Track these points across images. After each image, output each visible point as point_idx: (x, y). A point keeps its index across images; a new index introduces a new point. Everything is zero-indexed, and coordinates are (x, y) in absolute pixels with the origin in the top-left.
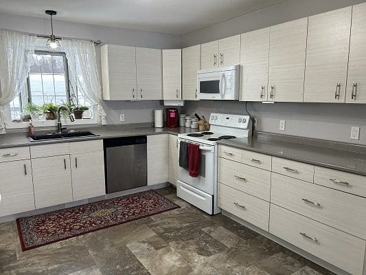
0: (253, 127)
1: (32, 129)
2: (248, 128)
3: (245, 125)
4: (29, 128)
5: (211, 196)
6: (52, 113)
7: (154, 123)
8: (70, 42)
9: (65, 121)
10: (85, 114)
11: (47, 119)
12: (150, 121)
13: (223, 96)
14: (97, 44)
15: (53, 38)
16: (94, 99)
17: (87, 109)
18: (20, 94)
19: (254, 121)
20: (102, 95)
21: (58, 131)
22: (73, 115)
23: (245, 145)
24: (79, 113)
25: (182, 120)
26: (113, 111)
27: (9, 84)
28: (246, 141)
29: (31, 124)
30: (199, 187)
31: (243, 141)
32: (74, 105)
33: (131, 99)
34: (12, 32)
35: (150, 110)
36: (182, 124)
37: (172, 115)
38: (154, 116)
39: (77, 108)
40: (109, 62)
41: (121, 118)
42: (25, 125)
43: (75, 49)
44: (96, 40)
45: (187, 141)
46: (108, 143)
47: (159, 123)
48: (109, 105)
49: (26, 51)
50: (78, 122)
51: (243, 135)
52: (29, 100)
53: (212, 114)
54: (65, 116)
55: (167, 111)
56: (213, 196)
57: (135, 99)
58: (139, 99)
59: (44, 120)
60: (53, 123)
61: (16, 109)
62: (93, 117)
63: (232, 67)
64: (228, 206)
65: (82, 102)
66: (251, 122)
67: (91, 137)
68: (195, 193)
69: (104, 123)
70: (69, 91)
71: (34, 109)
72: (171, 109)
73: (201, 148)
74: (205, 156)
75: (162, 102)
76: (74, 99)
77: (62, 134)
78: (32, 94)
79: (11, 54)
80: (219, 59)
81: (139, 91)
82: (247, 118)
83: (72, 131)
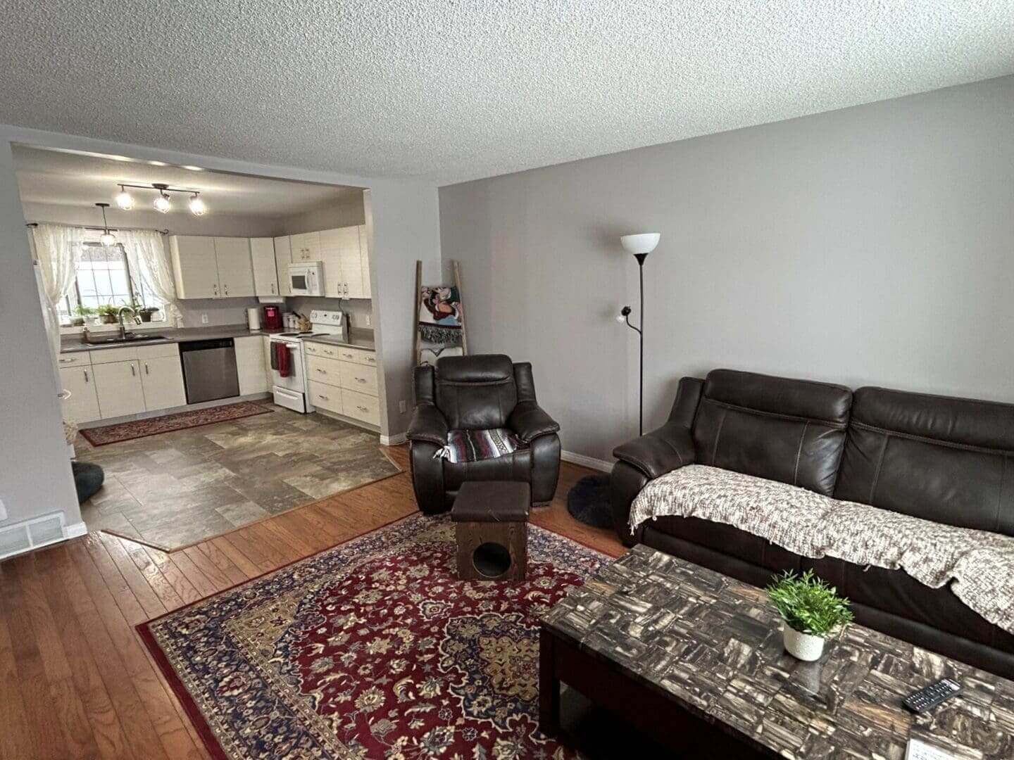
0: (348, 324)
1: (88, 335)
2: (341, 324)
3: (338, 322)
4: (85, 334)
5: (301, 395)
6: (111, 315)
7: (248, 324)
8: (128, 234)
9: (130, 325)
10: (154, 316)
11: (106, 323)
12: (244, 322)
13: (311, 292)
14: (165, 234)
15: (107, 230)
16: (165, 296)
17: (157, 310)
18: (67, 297)
19: (348, 318)
20: (176, 293)
21: (121, 336)
22: (139, 317)
23: (340, 342)
24: (147, 315)
25: (285, 319)
26: (192, 312)
27: (55, 283)
28: (341, 339)
29: (86, 329)
30: (292, 388)
31: (338, 339)
32: (139, 306)
33: (213, 296)
34: (53, 225)
35: (244, 309)
36: (286, 324)
37: (271, 314)
38: (247, 316)
39: (144, 310)
40: (180, 254)
41: (203, 319)
42: (78, 330)
43: (136, 240)
44: (162, 229)
45: (278, 341)
46: (185, 347)
47: (255, 324)
48: (185, 305)
49: (72, 244)
50: (145, 326)
51: (337, 331)
52: (79, 302)
53: (313, 311)
54: (129, 321)
55: (264, 309)
56: (304, 394)
57: (218, 296)
58: (224, 296)
59: (101, 324)
60: (113, 327)
61: (63, 312)
62: (164, 318)
63: (315, 264)
64: (316, 401)
65: (149, 303)
66: (345, 319)
67: (164, 340)
68: (289, 396)
69: (180, 325)
70: (131, 289)
71: (88, 311)
72: (269, 307)
73: (288, 346)
74: (293, 355)
75: (257, 298)
76: (139, 299)
77: (126, 338)
78: (81, 294)
79: (53, 248)
80: (306, 255)
81: (222, 287)
82: (340, 314)
83: (139, 336)
